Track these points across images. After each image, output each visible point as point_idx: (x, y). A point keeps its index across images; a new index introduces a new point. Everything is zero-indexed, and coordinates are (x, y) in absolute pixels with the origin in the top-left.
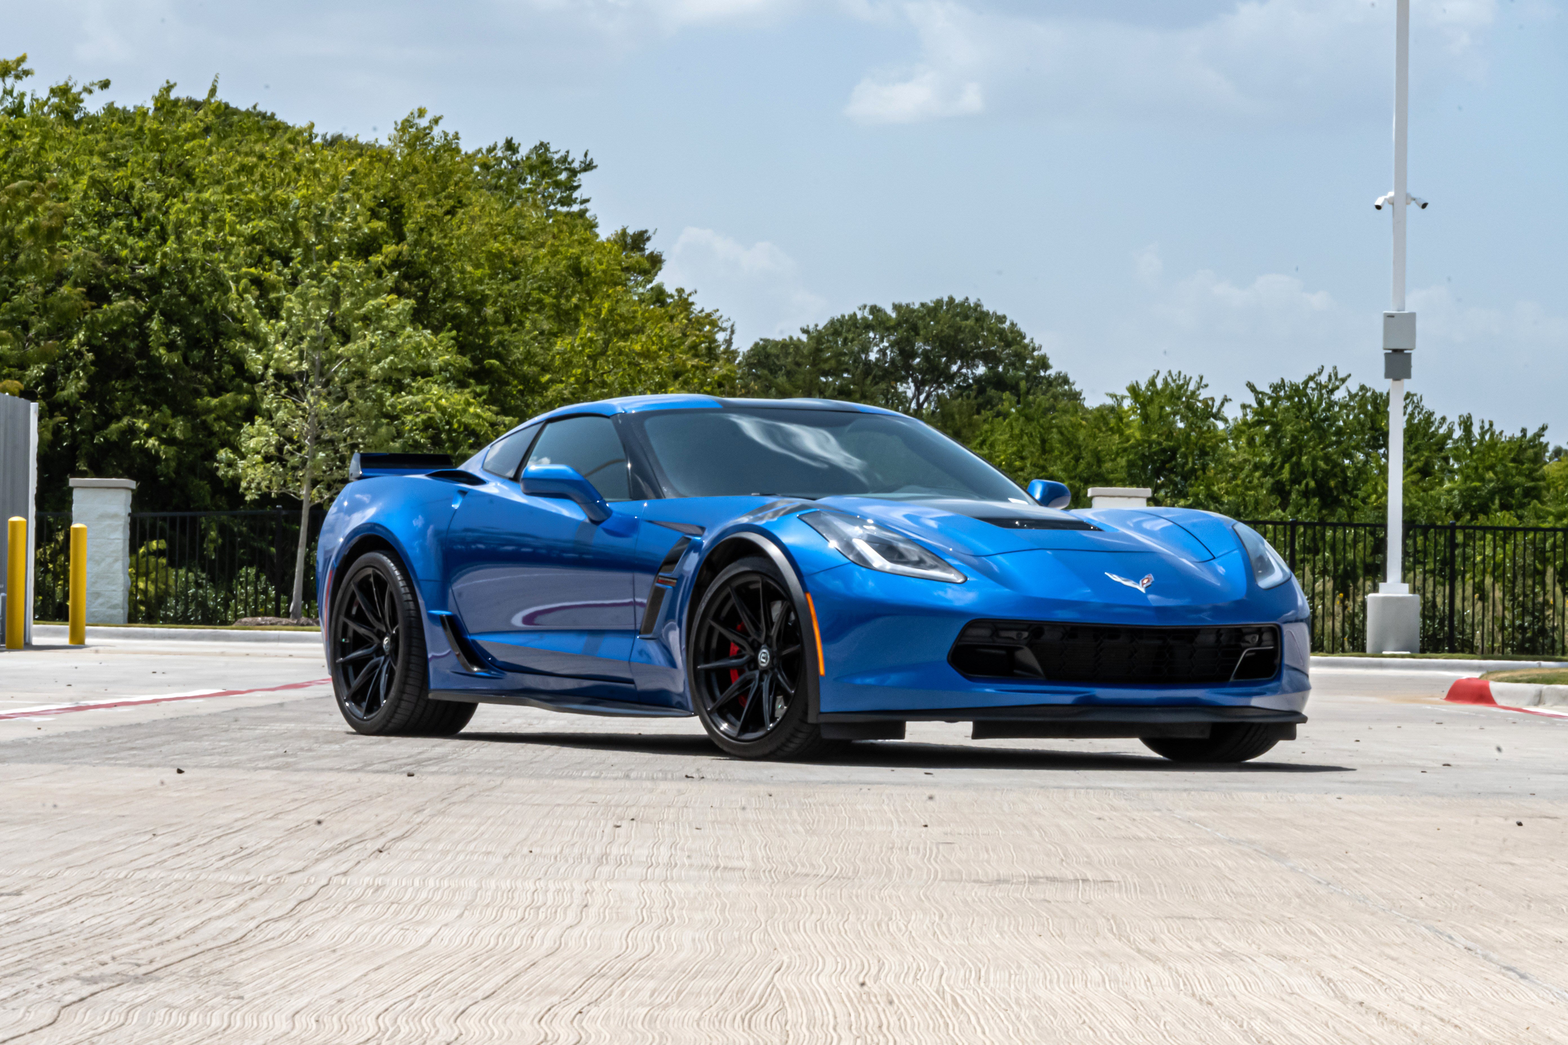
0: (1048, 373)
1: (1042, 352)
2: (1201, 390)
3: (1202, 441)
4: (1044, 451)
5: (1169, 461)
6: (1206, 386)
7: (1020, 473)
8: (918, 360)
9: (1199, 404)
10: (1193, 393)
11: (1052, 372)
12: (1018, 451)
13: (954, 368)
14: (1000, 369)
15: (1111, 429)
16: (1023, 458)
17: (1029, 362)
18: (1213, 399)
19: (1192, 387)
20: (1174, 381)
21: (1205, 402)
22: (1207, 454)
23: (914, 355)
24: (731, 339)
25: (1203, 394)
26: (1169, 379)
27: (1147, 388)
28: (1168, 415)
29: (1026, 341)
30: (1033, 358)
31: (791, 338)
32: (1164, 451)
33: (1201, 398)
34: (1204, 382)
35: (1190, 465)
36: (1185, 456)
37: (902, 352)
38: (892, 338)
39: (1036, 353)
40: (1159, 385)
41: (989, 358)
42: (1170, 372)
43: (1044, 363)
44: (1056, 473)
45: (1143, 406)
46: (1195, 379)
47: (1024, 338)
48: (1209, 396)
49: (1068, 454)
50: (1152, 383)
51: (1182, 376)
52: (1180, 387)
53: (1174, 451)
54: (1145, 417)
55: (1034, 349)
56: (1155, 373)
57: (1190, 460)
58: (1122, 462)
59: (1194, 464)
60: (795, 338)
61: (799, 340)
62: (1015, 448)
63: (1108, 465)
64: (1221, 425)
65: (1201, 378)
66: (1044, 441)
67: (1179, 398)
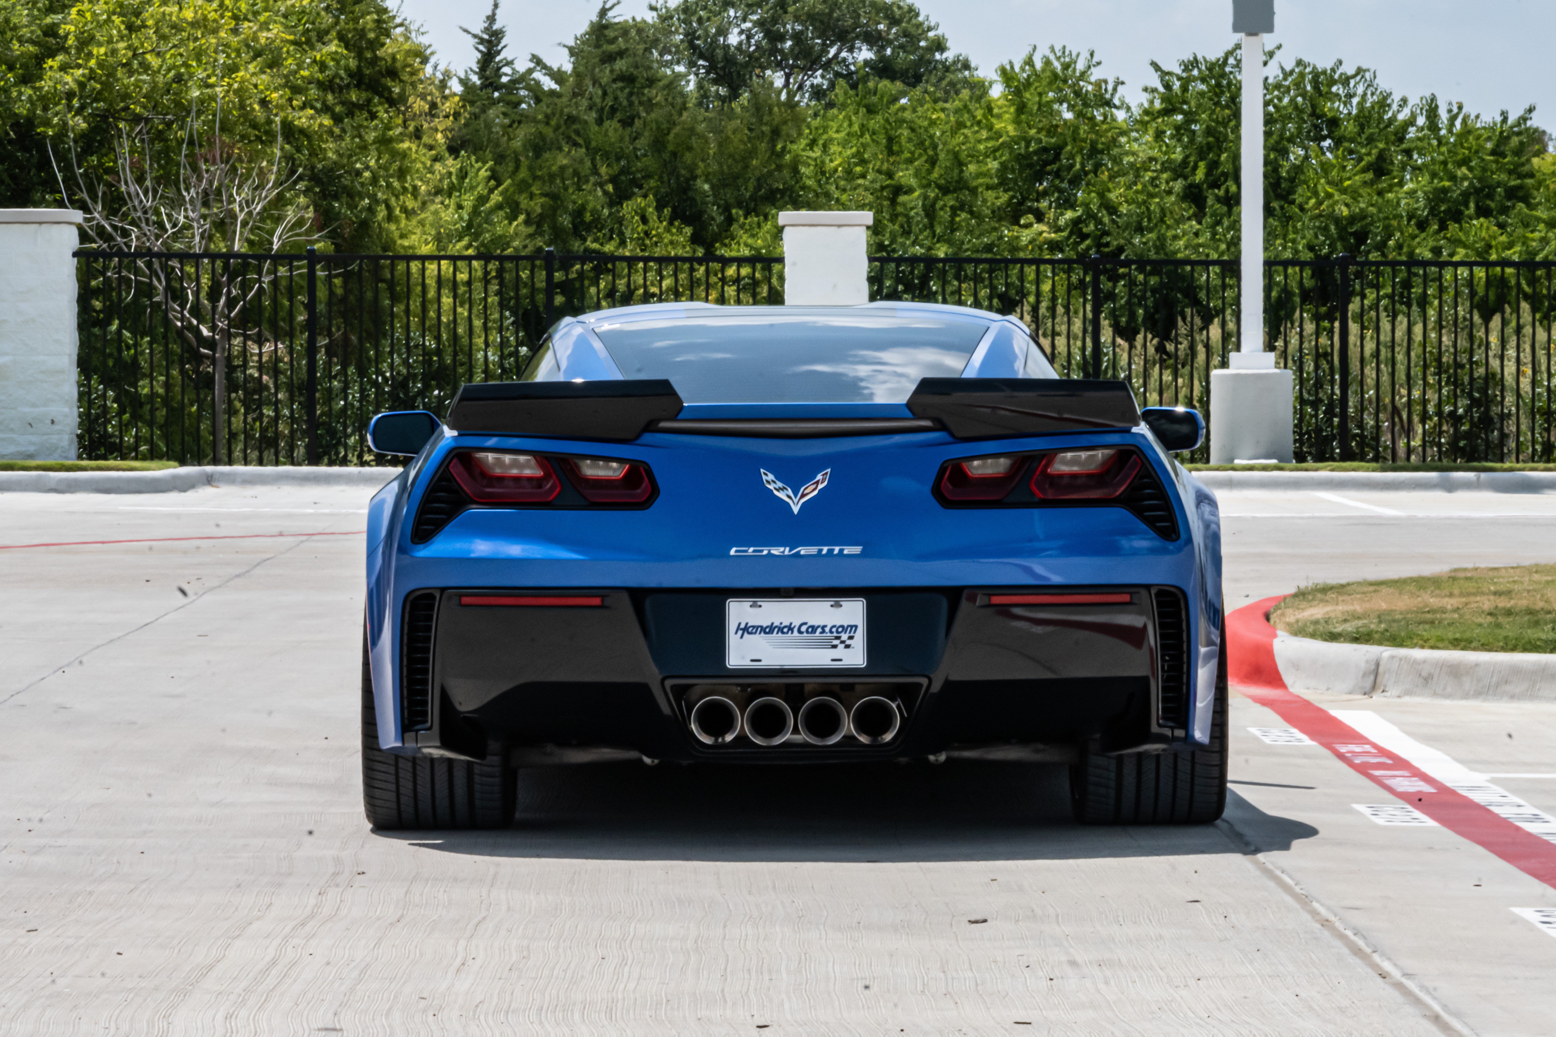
0: (945, 55)
1: (939, 32)
2: (1093, 69)
3: (1093, 136)
4: (890, 152)
5: (1053, 162)
6: (1099, 63)
7: (860, 181)
8: (789, 43)
9: (1090, 88)
10: (1083, 74)
11: (949, 55)
12: (858, 152)
13: (833, 51)
14: (889, 51)
15: (979, 123)
16: (863, 162)
17: (923, 44)
18: (1106, 82)
19: (1080, 66)
20: (1058, 58)
21: (1098, 84)
22: (1102, 152)
23: (782, 38)
24: (494, 14)
25: (1096, 75)
26: (1052, 57)
27: (1023, 70)
28: (1050, 103)
29: (921, 19)
30: (927, 39)
31: (634, 19)
32: (1045, 150)
33: (1093, 79)
34: (1096, 59)
35: (1078, 166)
36: (1072, 156)
37: (768, 34)
38: (755, 17)
39: (931, 34)
40: (1039, 65)
41: (873, 39)
42: (1052, 49)
43: (939, 45)
44: (903, 181)
45: (1018, 92)
46: (1085, 55)
47: (918, 15)
48: (1102, 77)
49: (920, 155)
50: (1029, 62)
51: (1067, 53)
52: (1066, 66)
53: (1058, 150)
54: (1021, 108)
55: (930, 29)
56: (1030, 49)
57: (1078, 159)
58: (993, 165)
59: (1083, 165)
60: (638, 19)
61: (644, 21)
62: (854, 149)
63: (972, 168)
64: (1121, 115)
65: (1092, 55)
66: (890, 140)
67: (1065, 81)
